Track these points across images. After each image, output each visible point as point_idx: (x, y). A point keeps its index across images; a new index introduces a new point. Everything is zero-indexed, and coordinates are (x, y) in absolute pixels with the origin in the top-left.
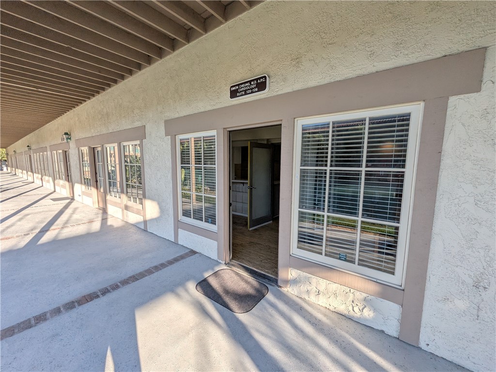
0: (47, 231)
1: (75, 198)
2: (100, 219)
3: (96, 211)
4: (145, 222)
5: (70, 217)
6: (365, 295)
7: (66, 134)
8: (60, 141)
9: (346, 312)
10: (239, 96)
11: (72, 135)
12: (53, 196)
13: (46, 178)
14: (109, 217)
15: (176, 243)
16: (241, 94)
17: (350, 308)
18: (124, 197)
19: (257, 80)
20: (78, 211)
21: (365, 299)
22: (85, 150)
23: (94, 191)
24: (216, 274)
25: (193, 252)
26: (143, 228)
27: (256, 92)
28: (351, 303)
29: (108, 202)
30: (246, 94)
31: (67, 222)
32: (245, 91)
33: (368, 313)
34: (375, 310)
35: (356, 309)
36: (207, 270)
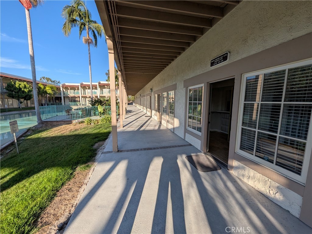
0: (142, 127)
1: (152, 117)
2: (158, 125)
3: (158, 122)
4: (174, 128)
5: (149, 123)
6: (277, 185)
7: (151, 89)
8: (149, 92)
9: (265, 193)
10: (215, 65)
11: (153, 89)
12: (145, 115)
13: (144, 108)
14: (162, 125)
15: (184, 140)
16: (215, 64)
17: (268, 191)
18: (167, 116)
19: (223, 55)
20: (152, 121)
21: (278, 187)
22: (156, 95)
23: (158, 113)
24: (197, 156)
25: (191, 145)
26: (173, 131)
27: (222, 62)
28: (269, 188)
29: (162, 119)
30: (218, 63)
31: (148, 125)
32: (217, 62)
33: (279, 197)
34: (284, 196)
35: (271, 192)
36: (193, 153)
